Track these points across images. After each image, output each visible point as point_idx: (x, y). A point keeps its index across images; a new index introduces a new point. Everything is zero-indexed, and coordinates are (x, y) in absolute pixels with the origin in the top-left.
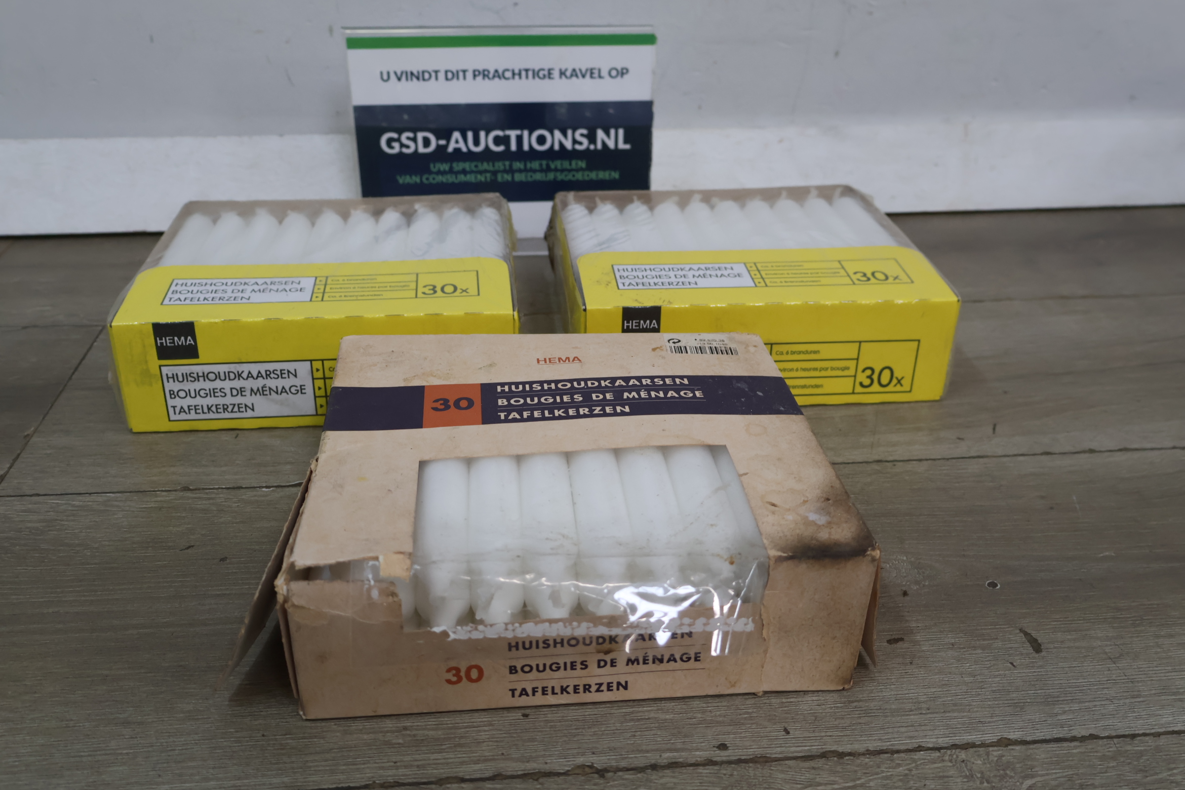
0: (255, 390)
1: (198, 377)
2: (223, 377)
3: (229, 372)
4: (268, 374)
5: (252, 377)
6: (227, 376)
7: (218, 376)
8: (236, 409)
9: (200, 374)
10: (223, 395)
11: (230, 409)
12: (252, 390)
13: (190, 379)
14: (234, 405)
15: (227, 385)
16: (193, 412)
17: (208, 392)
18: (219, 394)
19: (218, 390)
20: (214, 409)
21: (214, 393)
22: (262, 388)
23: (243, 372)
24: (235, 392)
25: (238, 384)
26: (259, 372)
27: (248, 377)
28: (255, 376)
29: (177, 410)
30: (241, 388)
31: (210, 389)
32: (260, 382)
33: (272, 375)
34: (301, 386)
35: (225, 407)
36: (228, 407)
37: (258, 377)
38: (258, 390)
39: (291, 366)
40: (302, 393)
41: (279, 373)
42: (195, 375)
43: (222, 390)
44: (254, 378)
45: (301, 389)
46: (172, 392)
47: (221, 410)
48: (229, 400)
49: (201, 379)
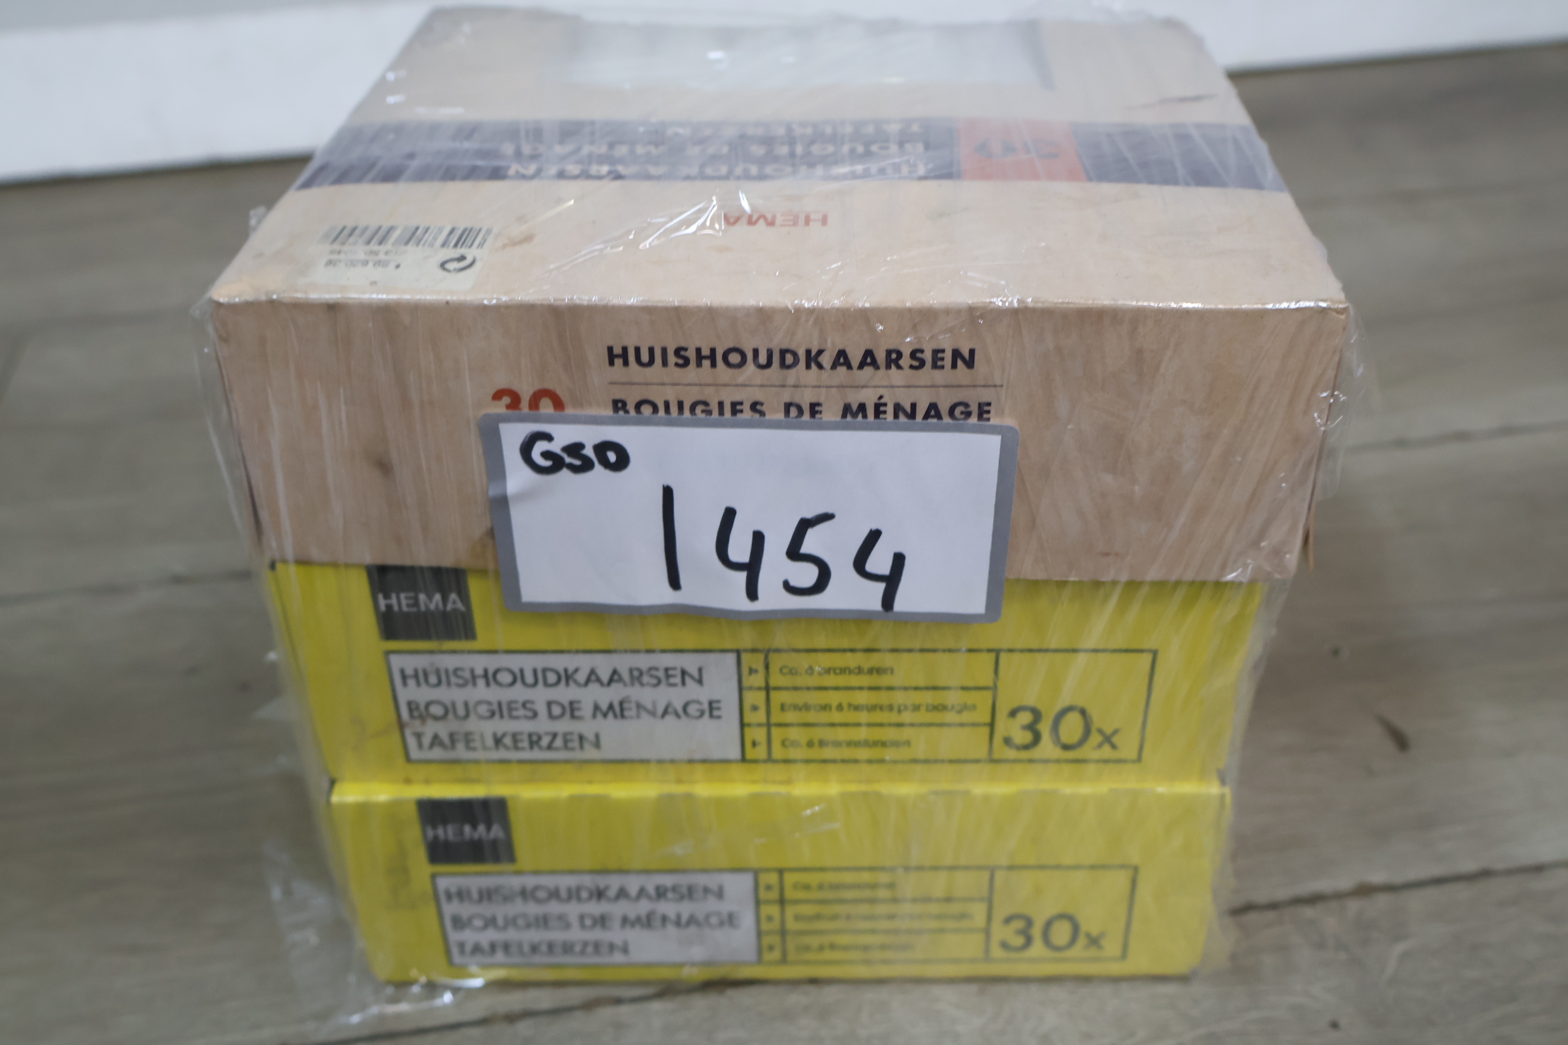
0: (604, 707)
1: (474, 677)
2: (530, 679)
3: (544, 671)
4: (637, 676)
5: (599, 680)
6: (540, 677)
7: (518, 677)
8: (559, 742)
9: (479, 671)
10: (530, 714)
11: (545, 741)
12: (596, 708)
13: (453, 679)
14: (555, 736)
15: (540, 696)
16: (460, 746)
17: (495, 707)
18: (521, 712)
19: (519, 705)
20: (508, 741)
21: (510, 710)
22: (621, 703)
23: (576, 670)
24: (556, 710)
25: (564, 694)
26: (615, 672)
27: (588, 681)
28: (605, 678)
29: (427, 740)
30: (571, 703)
31: (500, 704)
32: (614, 694)
33: (646, 679)
34: (711, 703)
35: (535, 738)
36: (540, 738)
37: (611, 681)
38: (611, 707)
39: (690, 663)
40: (711, 716)
41: (661, 674)
42: (467, 675)
43: (529, 706)
44: (602, 684)
45: (711, 709)
46: (413, 706)
47: (525, 744)
48: (543, 725)
49: (481, 682)
